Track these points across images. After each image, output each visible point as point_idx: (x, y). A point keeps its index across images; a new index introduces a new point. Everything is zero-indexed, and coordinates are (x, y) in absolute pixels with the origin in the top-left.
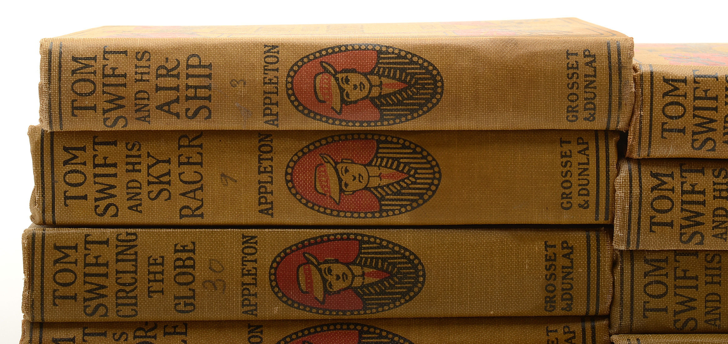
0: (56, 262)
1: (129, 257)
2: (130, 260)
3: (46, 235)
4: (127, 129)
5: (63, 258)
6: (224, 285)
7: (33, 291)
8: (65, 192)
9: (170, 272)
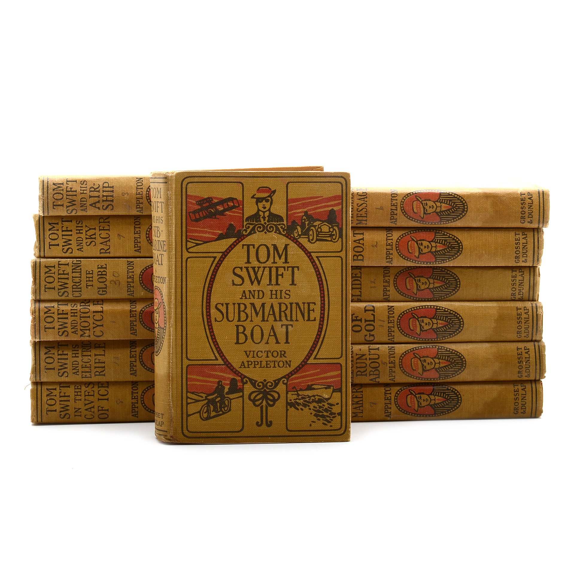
0: (46, 273)
1: (78, 271)
2: (78, 272)
3: (41, 261)
4: (77, 214)
5: (49, 271)
6: (120, 283)
7: (36, 285)
8: (49, 243)
9: (96, 277)
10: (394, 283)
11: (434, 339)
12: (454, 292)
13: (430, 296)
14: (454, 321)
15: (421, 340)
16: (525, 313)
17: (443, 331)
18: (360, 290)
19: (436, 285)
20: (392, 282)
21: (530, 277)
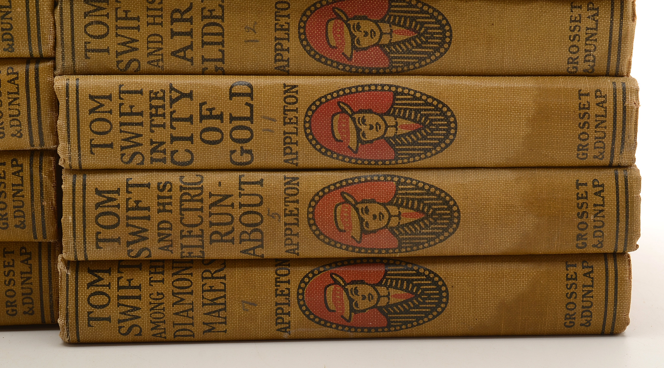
10: (299, 32)
11: (390, 161)
12: (438, 54)
13: (384, 63)
14: (435, 120)
15: (360, 162)
16: (598, 104)
17: (409, 144)
18: (220, 47)
19: (397, 38)
20: (294, 31)
21: (612, 22)
